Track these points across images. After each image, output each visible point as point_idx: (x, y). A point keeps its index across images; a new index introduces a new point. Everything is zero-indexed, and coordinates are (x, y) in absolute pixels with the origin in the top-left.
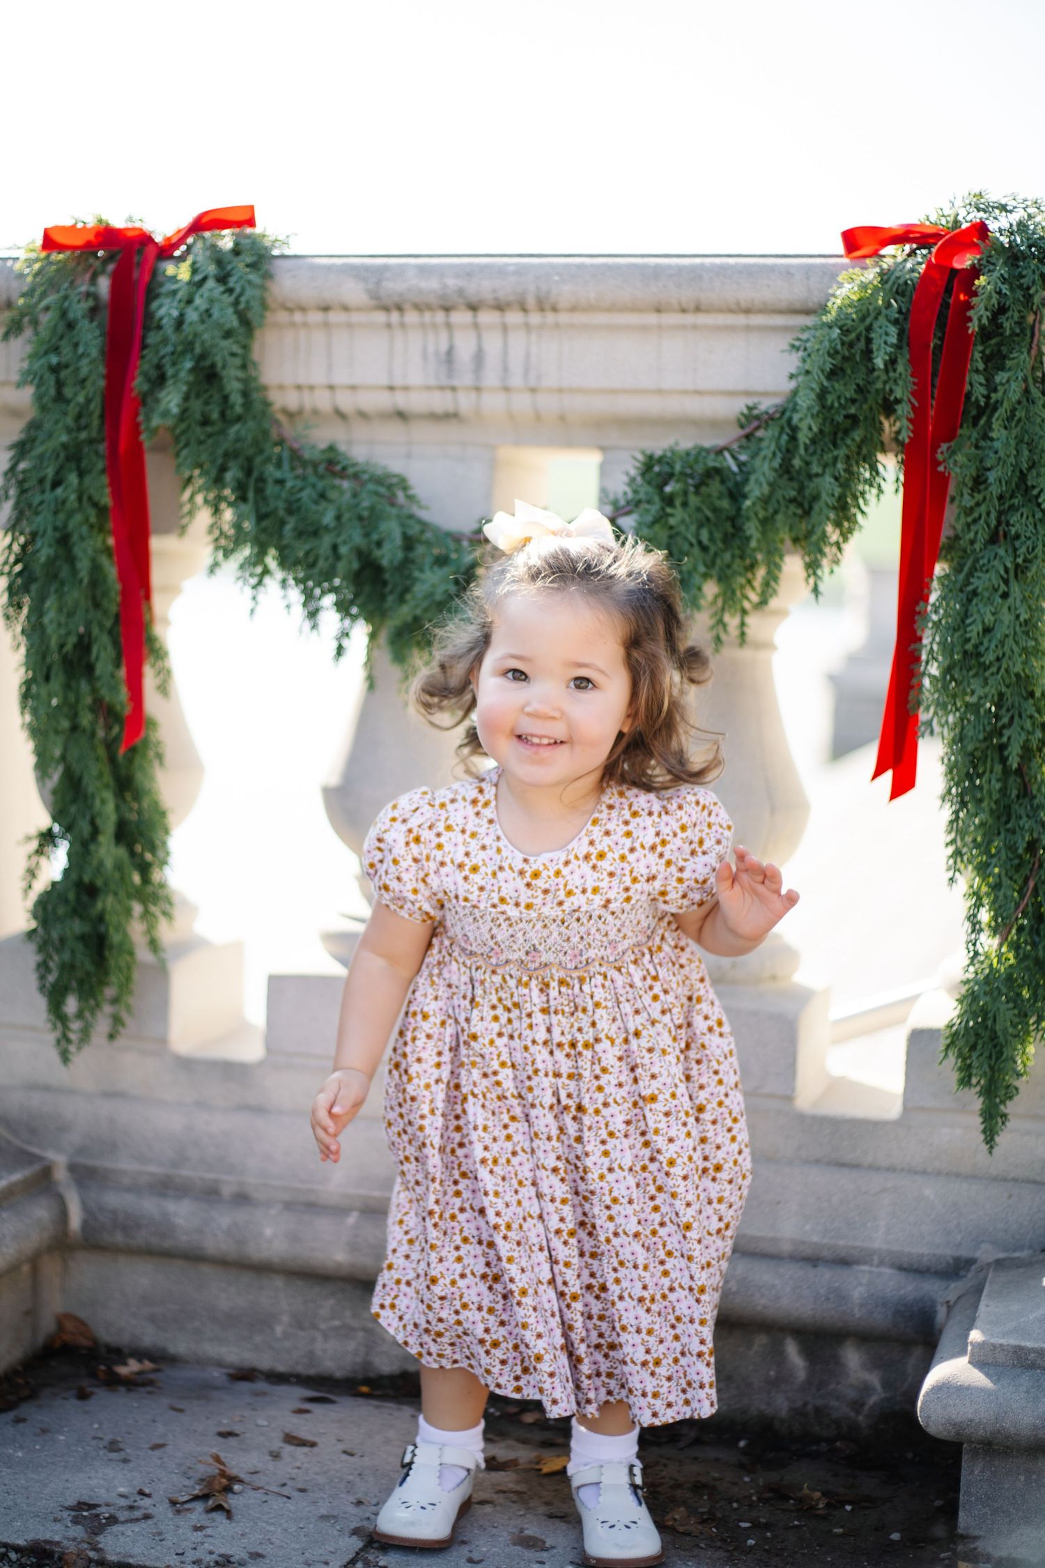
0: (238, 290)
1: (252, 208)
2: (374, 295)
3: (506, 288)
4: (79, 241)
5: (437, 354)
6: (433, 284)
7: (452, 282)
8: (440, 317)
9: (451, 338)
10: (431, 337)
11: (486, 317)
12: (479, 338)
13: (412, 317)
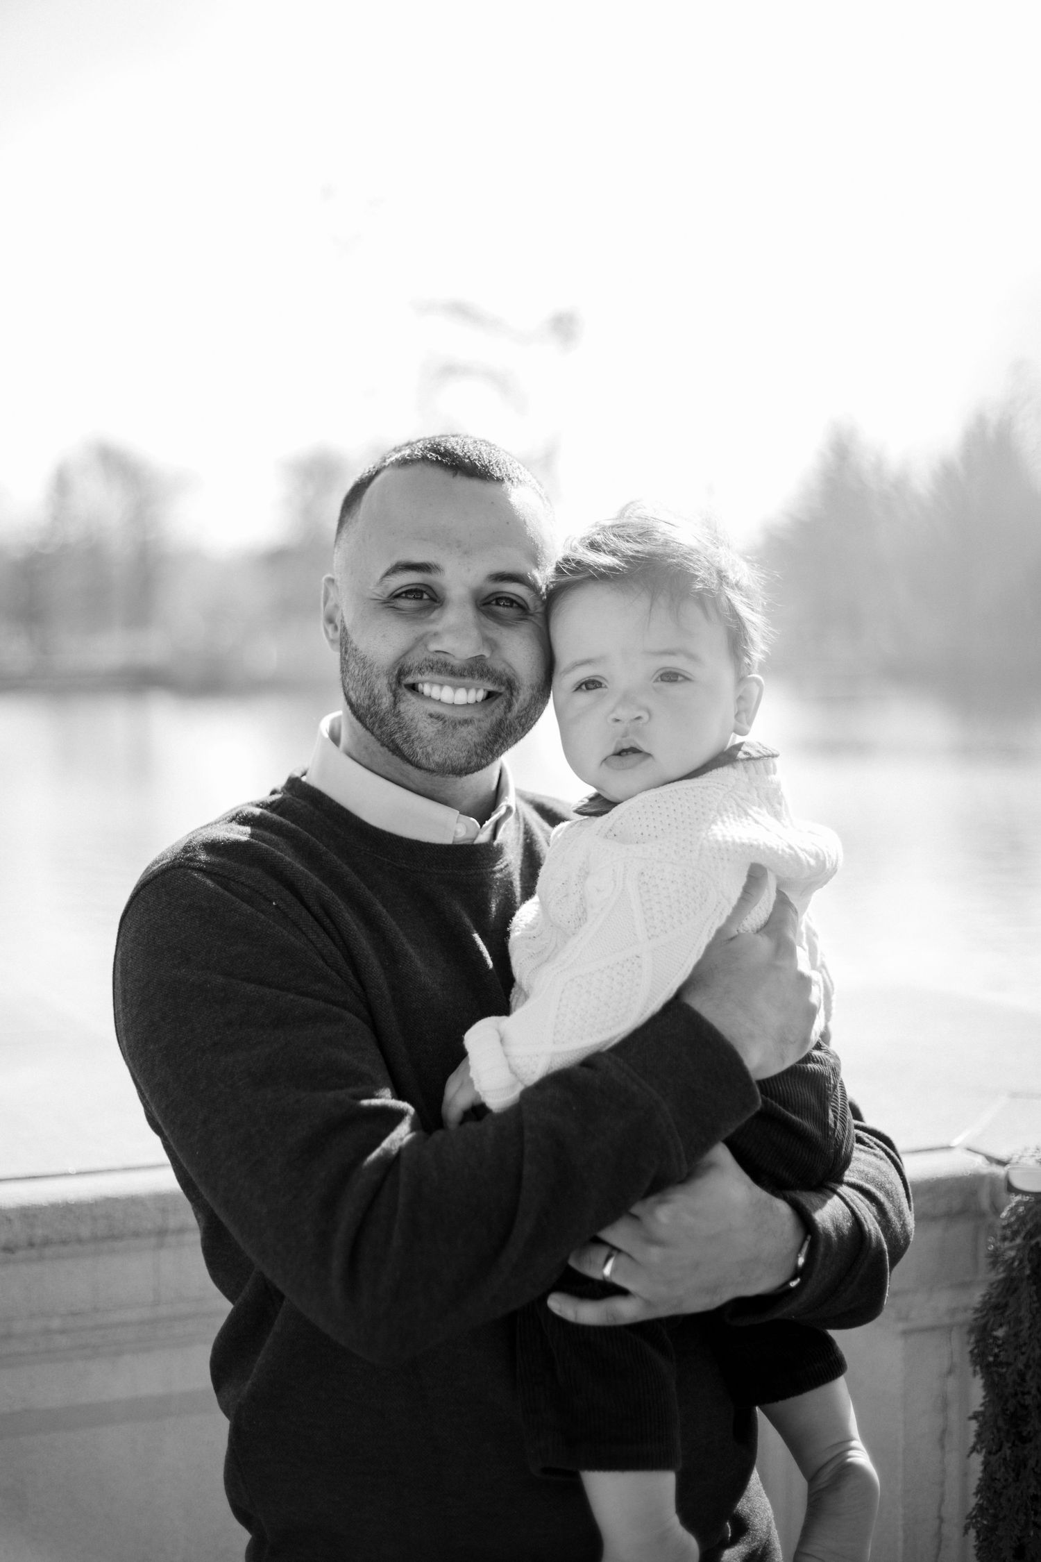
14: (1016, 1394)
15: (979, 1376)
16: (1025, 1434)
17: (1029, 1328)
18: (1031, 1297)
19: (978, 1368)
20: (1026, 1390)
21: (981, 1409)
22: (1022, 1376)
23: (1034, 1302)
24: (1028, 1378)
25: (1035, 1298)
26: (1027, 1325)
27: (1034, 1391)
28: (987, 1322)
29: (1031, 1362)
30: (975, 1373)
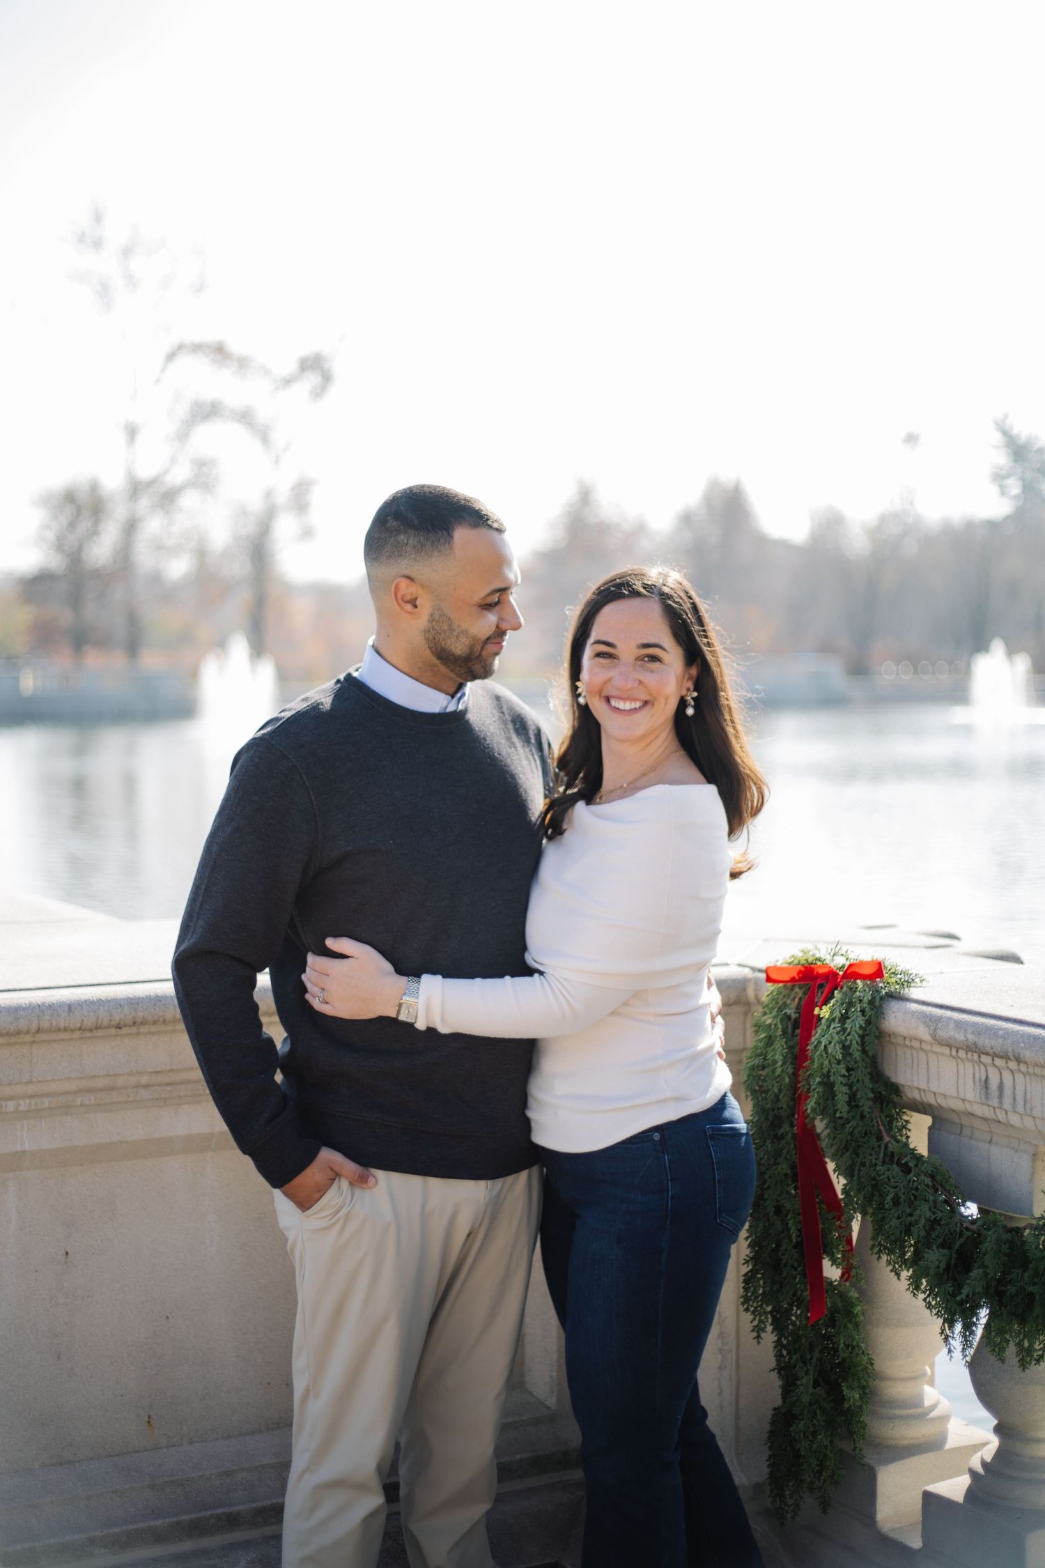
0: (849, 1030)
1: (880, 963)
2: (934, 1037)
3: (997, 1045)
4: (787, 978)
5: (980, 1080)
6: (960, 1036)
7: (970, 1037)
8: (976, 1057)
9: (987, 1071)
10: (977, 1068)
11: (998, 1062)
12: (1001, 1073)
13: (962, 1054)
14: (773, 1110)
15: (750, 1099)
16: (779, 1134)
17: (782, 1066)
18: (783, 1046)
19: (749, 1093)
20: (780, 1106)
21: (751, 1118)
22: (777, 1096)
23: (784, 1049)
24: (781, 1097)
25: (785, 1047)
26: (780, 1063)
27: (785, 1106)
28: (754, 1064)
29: (783, 1087)
30: (747, 1096)
